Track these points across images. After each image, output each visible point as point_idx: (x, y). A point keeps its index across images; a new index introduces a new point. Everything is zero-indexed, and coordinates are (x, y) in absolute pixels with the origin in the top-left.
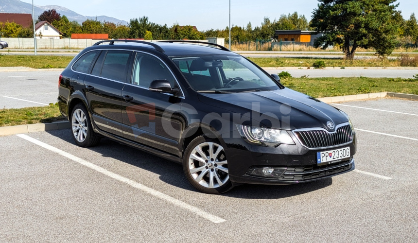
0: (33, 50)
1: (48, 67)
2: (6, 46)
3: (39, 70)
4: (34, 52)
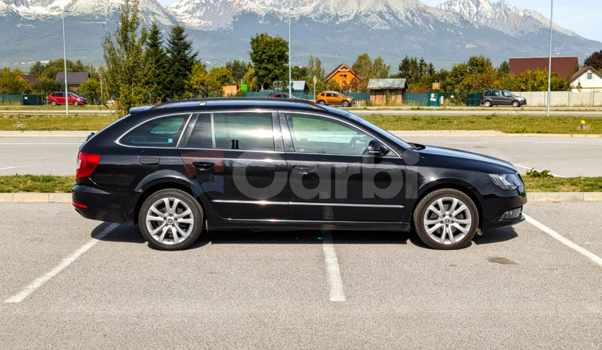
1: (523, 132)
2: (524, 102)
3: (510, 135)
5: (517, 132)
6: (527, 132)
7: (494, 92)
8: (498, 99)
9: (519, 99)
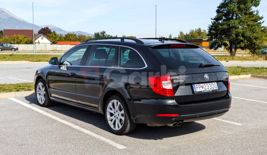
0: (33, 52)
1: (40, 61)
2: (17, 49)
3: (34, 62)
4: (33, 53)
5: (37, 61)
6: (42, 61)
7: (3, 44)
8: (5, 47)
9: (15, 48)
